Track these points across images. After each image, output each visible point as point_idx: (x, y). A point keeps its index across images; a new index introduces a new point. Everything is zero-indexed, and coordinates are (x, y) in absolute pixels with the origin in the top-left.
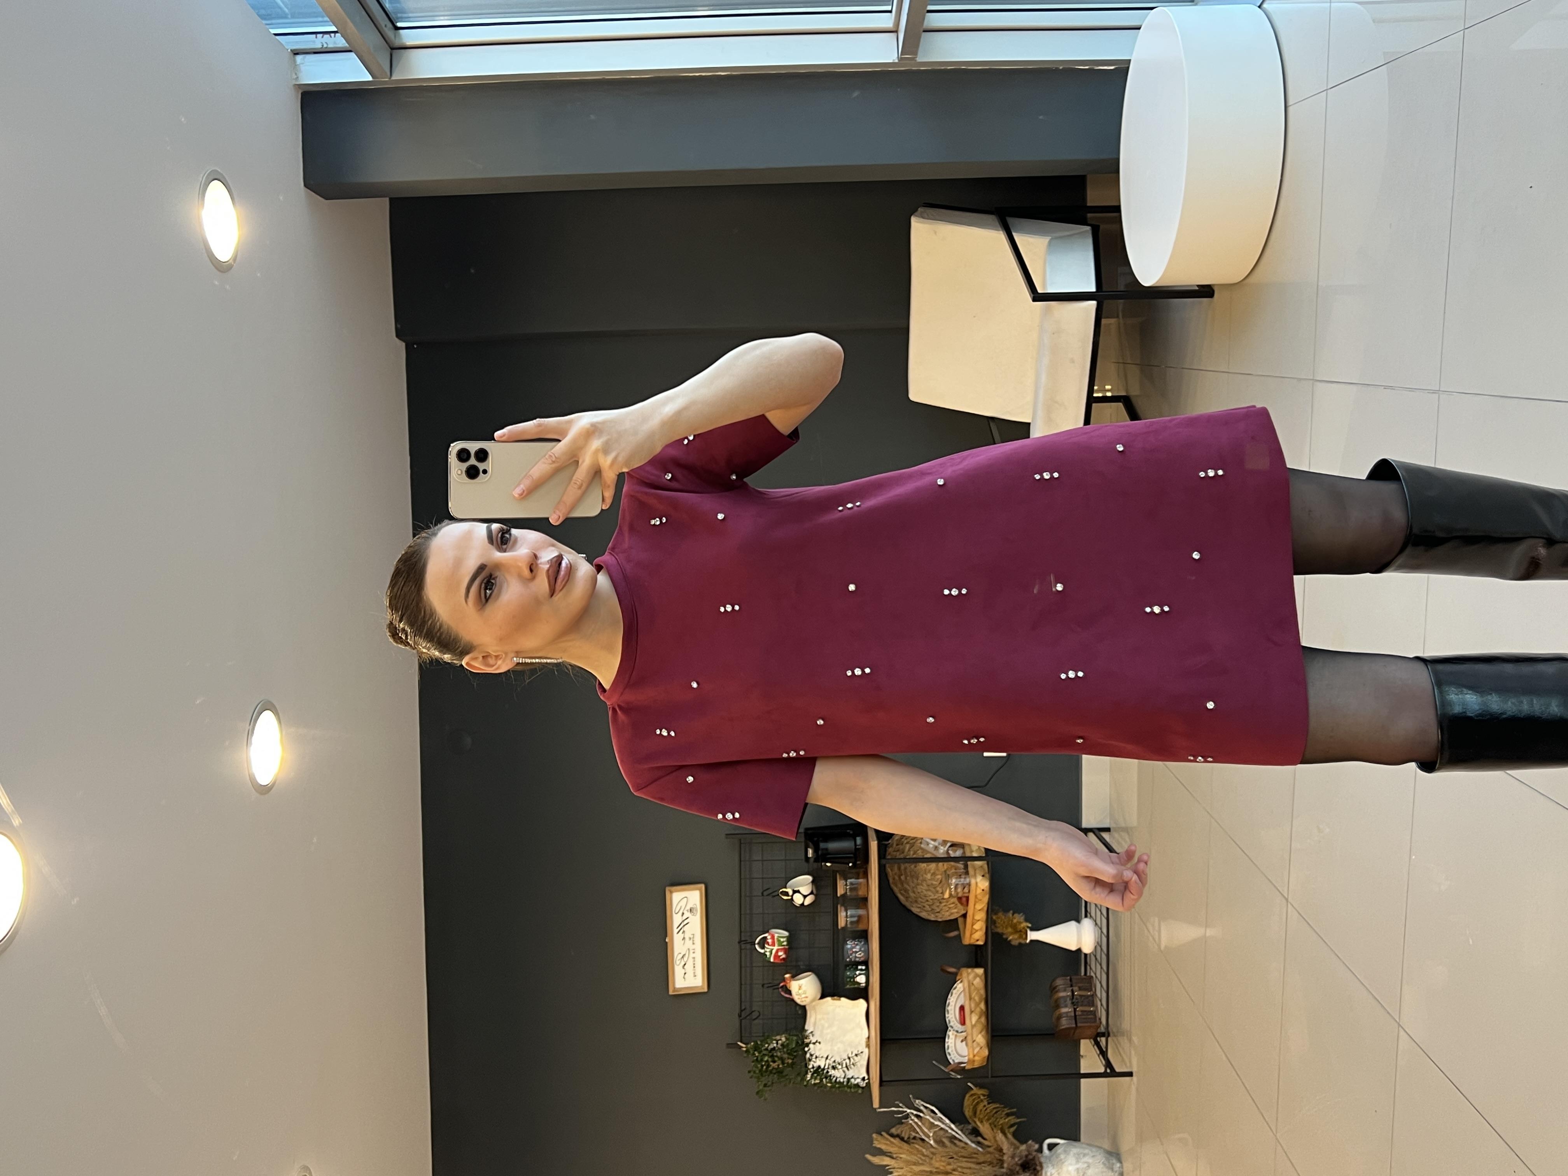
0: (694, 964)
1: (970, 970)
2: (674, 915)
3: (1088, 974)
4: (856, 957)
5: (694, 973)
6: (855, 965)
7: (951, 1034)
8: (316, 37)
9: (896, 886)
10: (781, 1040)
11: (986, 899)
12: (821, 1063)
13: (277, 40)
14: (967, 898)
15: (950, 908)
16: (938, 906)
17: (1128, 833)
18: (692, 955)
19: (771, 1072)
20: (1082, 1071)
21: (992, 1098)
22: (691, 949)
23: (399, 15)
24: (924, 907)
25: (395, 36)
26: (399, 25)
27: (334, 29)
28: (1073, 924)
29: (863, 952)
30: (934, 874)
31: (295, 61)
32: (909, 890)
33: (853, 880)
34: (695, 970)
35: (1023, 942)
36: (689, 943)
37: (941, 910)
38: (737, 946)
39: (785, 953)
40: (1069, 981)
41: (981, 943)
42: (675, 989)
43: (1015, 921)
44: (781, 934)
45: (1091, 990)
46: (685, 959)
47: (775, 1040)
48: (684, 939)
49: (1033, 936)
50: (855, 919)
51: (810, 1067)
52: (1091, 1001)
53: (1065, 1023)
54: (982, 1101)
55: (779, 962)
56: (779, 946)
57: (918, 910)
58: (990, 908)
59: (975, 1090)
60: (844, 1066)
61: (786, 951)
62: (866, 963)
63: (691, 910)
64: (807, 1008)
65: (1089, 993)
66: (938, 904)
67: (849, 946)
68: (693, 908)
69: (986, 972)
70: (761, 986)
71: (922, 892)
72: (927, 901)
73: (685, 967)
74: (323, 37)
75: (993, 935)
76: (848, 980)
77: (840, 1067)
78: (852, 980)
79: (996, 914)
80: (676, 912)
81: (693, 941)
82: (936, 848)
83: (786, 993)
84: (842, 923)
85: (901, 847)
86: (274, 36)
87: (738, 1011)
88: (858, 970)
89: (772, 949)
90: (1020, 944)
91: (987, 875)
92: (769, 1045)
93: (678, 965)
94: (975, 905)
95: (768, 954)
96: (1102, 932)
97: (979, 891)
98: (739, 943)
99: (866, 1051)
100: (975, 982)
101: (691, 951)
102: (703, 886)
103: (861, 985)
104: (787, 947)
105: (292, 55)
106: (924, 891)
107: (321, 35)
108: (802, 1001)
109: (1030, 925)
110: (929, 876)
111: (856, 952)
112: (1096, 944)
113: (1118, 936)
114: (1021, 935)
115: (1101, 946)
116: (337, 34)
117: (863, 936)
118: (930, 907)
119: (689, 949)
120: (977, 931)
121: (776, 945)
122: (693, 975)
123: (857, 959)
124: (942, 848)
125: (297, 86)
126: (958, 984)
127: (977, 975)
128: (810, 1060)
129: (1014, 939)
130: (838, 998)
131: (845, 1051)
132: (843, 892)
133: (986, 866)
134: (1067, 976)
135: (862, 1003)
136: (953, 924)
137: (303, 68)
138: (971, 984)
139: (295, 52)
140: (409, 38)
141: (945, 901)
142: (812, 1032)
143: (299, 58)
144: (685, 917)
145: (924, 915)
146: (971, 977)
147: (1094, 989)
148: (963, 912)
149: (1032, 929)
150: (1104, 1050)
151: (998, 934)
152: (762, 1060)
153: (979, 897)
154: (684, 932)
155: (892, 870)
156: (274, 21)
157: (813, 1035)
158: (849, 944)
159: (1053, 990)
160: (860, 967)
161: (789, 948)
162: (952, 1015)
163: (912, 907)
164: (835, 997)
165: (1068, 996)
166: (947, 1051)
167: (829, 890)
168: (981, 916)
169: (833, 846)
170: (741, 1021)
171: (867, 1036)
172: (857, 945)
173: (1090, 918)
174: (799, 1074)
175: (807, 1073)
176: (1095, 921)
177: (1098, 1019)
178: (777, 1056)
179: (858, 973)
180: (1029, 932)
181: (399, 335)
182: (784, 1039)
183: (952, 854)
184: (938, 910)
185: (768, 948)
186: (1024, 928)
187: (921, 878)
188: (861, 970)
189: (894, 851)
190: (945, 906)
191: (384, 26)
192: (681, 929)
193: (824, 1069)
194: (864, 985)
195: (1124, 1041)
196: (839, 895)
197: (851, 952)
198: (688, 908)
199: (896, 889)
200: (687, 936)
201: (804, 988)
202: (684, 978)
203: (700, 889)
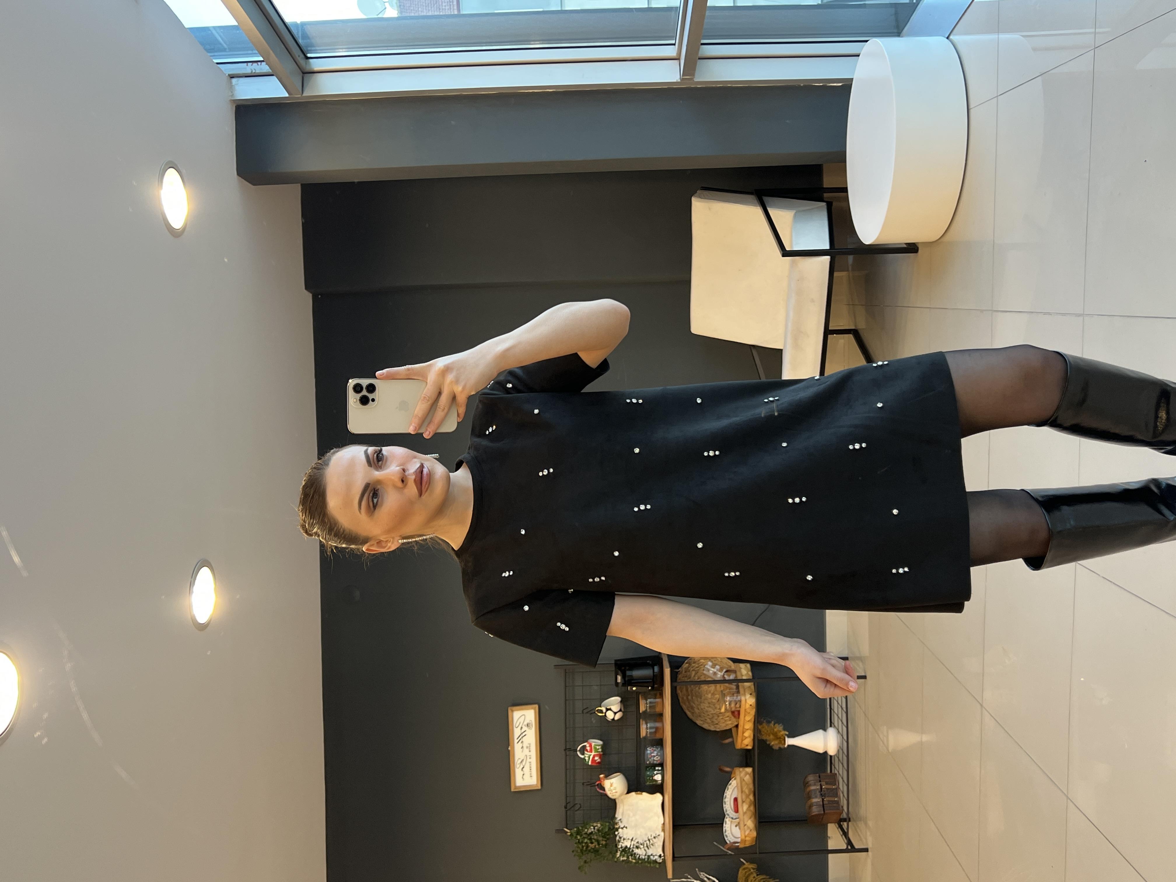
0: (530, 767)
1: (741, 769)
2: (515, 728)
3: (833, 772)
4: (654, 760)
5: (531, 774)
6: (653, 766)
7: (727, 820)
8: (247, 65)
9: (685, 704)
10: (597, 826)
11: (753, 712)
12: (628, 844)
13: (219, 67)
14: (739, 712)
15: (726, 721)
16: (716, 719)
17: (862, 661)
18: (528, 760)
19: (589, 851)
20: (830, 848)
21: (760, 870)
22: (528, 755)
23: (309, 48)
24: (706, 720)
25: (306, 64)
26: (309, 55)
27: (261, 59)
28: (821, 732)
29: (659, 756)
30: (713, 694)
31: (231, 83)
32: (694, 708)
33: (652, 700)
34: (531, 772)
35: (782, 746)
36: (526, 751)
37: (719, 722)
38: (563, 753)
39: (600, 758)
40: (818, 777)
41: (750, 747)
42: (516, 787)
43: (775, 730)
44: (597, 743)
45: (835, 784)
46: (524, 763)
47: (592, 826)
48: (522, 747)
49: (790, 741)
50: (653, 730)
51: (620, 847)
52: (835, 793)
53: (816, 811)
54: (752, 873)
55: (596, 765)
56: (595, 752)
57: (702, 722)
58: (756, 720)
59: (747, 865)
60: (645, 845)
61: (600, 756)
62: (661, 765)
63: (527, 726)
64: (617, 801)
65: (834, 787)
66: (716, 718)
67: (649, 752)
68: (529, 723)
69: (754, 771)
70: (581, 784)
71: (705, 708)
72: (708, 715)
73: (524, 770)
74: (252, 65)
75: (760, 742)
76: (648, 778)
77: (642, 847)
78: (651, 778)
79: (761, 724)
80: (517, 726)
81: (530, 749)
82: (715, 673)
83: (601, 789)
84: (643, 733)
85: (688, 673)
86: (216, 64)
87: (564, 804)
88: (655, 770)
89: (590, 755)
90: (780, 748)
91: (754, 694)
92: (588, 829)
93: (518, 768)
94: (745, 717)
95: (587, 758)
96: (843, 738)
97: (748, 706)
98: (565, 750)
99: (662, 834)
100: (745, 779)
101: (528, 757)
102: (537, 706)
103: (658, 782)
104: (602, 753)
105: (229, 78)
106: (706, 707)
107: (251, 63)
108: (613, 796)
109: (787, 733)
110: (709, 696)
111: (654, 756)
112: (839, 748)
113: (855, 741)
114: (780, 741)
115: (842, 750)
116: (263, 63)
117: (659, 743)
118: (711, 720)
119: (526, 755)
120: (746, 738)
121: (593, 752)
122: (529, 775)
123: (655, 762)
124: (719, 673)
125: (232, 101)
126: (732, 781)
127: (747, 773)
128: (619, 841)
129: (775, 744)
130: (640, 793)
131: (646, 834)
132: (644, 709)
133: (753, 687)
134: (817, 773)
135: (658, 797)
136: (728, 733)
137: (237, 88)
138: (742, 780)
139: (231, 76)
140: (316, 65)
141: (721, 715)
142: (620, 819)
143: (234, 81)
144: (523, 731)
145: (706, 726)
146: (742, 774)
147: (837, 784)
148: (736, 723)
149: (789, 737)
150: (846, 831)
151: (763, 740)
152: (582, 842)
153: (748, 711)
154: (522, 742)
155: (681, 692)
156: (216, 54)
157: (621, 822)
158: (649, 750)
159: (806, 784)
160: (657, 768)
161: (603, 754)
162: (728, 806)
163: (697, 720)
164: (638, 792)
165: (818, 789)
166: (724, 834)
167: (633, 708)
168: (749, 726)
169: (637, 673)
170: (567, 811)
171: (663, 822)
172: (655, 750)
173: (834, 727)
174: (611, 853)
175: (617, 852)
176: (838, 730)
177: (840, 807)
178: (594, 839)
179: (655, 772)
180: (787, 739)
181: (307, 287)
182: (599, 825)
183: (727, 678)
184: (717, 722)
185: (587, 754)
186: (782, 735)
187: (703, 698)
188: (658, 770)
189: (683, 677)
190: (722, 719)
191: (297, 56)
192: (520, 739)
193: (630, 848)
194: (660, 782)
195: (861, 825)
196: (641, 712)
197: (650, 756)
198: (526, 723)
199: (684, 707)
200: (525, 745)
201: (614, 785)
202: (523, 778)
203: (535, 709)
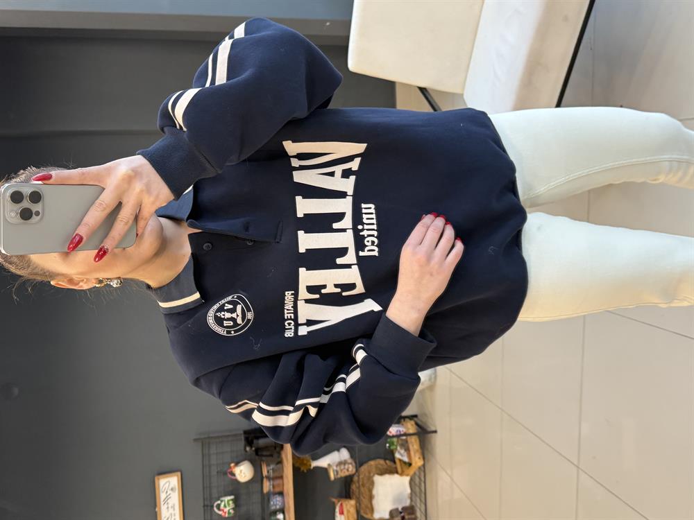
2: (161, 493)
6: (275, 513)
18: (173, 518)
22: (173, 513)
33: (274, 466)
36: (171, 511)
38: (202, 508)
44: (230, 499)
48: (168, 508)
50: (275, 486)
56: (229, 507)
61: (233, 509)
62: (284, 508)
63: (172, 490)
67: (272, 502)
68: (173, 488)
69: (355, 502)
81: (174, 508)
84: (266, 489)
88: (278, 515)
98: (204, 506)
101: (173, 515)
102: (179, 474)
104: (234, 506)
117: (281, 494)
119: (171, 514)
123: (277, 509)
144: (168, 494)
154: (167, 503)
161: (236, 507)
169: (263, 442)
172: (277, 500)
188: (280, 515)
192: (166, 501)
197: (272, 505)
198: (170, 488)
200: (170, 506)
203: (178, 476)
